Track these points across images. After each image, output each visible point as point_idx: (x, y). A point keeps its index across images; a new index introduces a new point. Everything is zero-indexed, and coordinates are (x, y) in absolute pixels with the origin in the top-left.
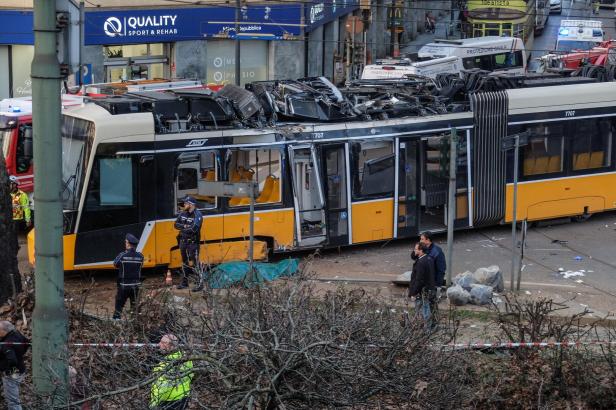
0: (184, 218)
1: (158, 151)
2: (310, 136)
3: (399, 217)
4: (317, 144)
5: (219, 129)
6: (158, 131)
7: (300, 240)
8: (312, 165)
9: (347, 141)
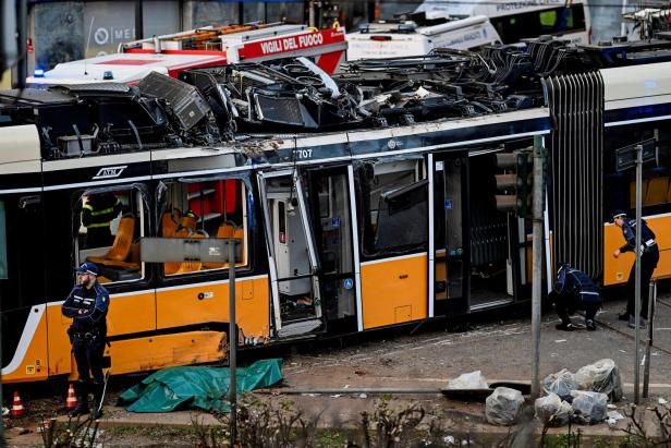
0: (77, 298)
1: (46, 189)
3: (436, 284)
4: (302, 170)
5: (145, 149)
6: (46, 155)
7: (279, 327)
8: (295, 203)
9: (350, 162)
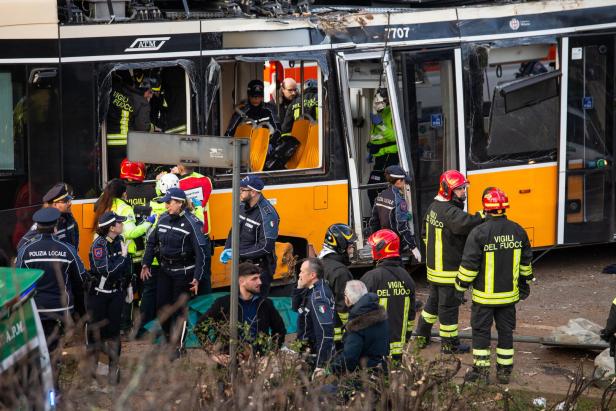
1: (65, 60)
2: (381, 33)
3: (568, 202)
4: (395, 52)
5: (192, 18)
6: (64, 18)
8: (384, 93)
9: (458, 44)
